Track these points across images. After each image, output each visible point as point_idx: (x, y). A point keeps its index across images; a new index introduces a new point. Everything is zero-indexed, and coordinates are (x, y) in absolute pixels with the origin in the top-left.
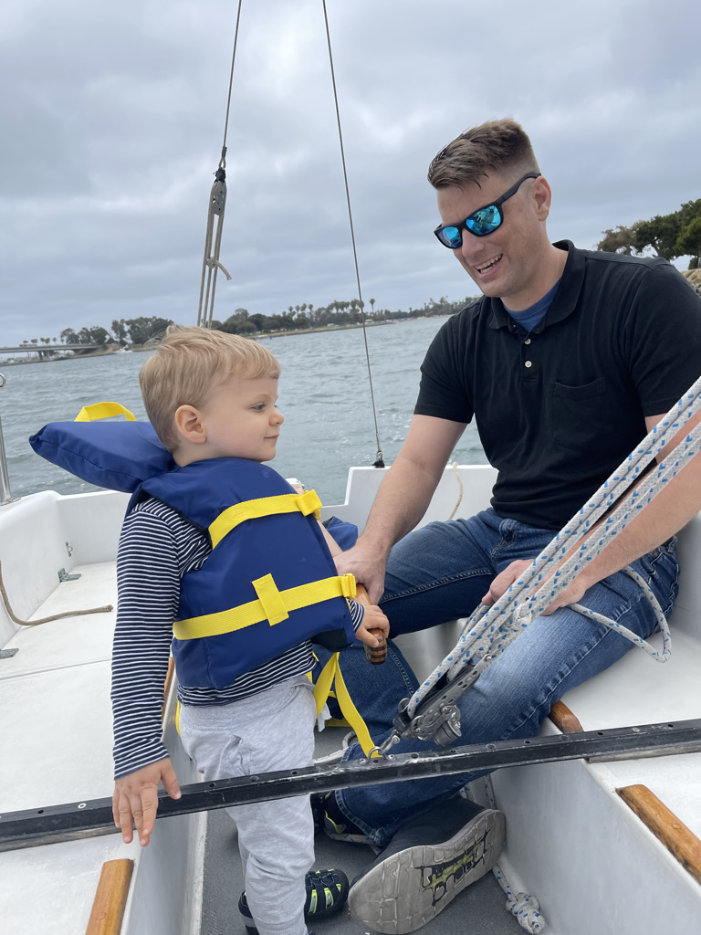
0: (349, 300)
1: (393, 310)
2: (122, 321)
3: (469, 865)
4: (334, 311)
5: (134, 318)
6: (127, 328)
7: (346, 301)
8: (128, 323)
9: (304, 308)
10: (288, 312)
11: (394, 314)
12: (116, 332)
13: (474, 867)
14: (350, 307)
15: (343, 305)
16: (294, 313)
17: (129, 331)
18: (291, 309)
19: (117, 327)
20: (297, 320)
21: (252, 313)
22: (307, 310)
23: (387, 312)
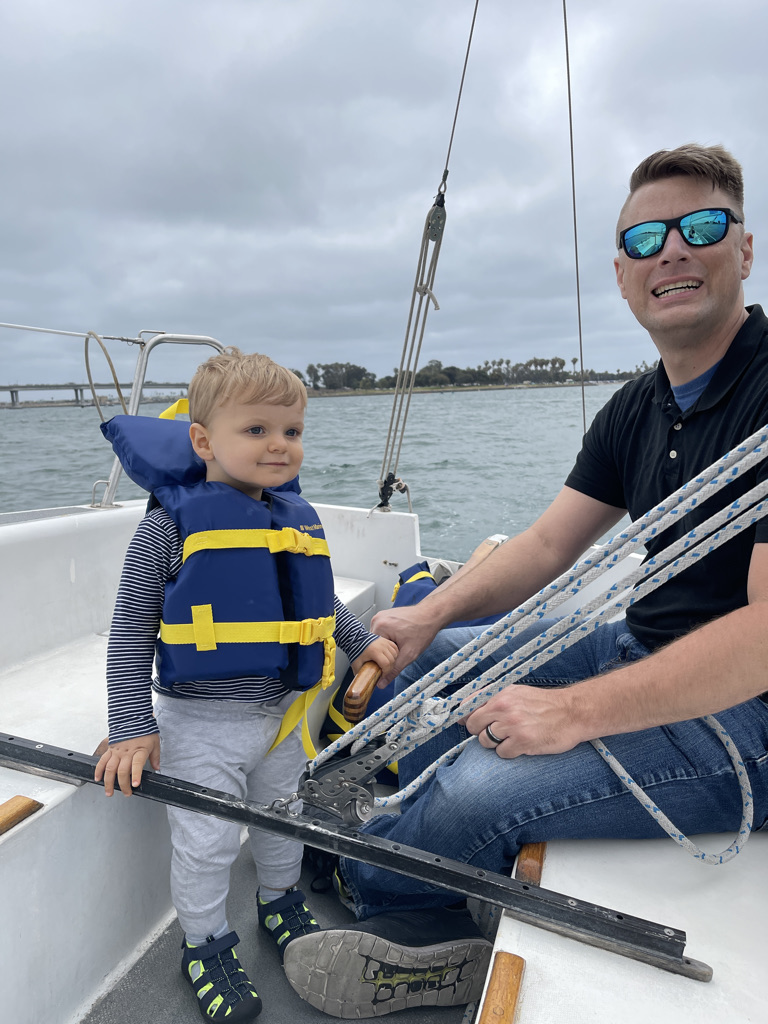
0: (549, 357)
1: (599, 370)
2: (319, 366)
3: (432, 985)
4: (533, 368)
5: (329, 363)
6: (321, 372)
7: (546, 359)
8: (324, 368)
9: (500, 363)
10: (483, 366)
11: (600, 375)
12: (310, 376)
13: (439, 989)
14: (550, 365)
15: (544, 363)
16: (490, 368)
17: (323, 376)
18: (487, 363)
19: (312, 370)
20: (492, 375)
21: (445, 365)
22: (504, 365)
23: (592, 373)
